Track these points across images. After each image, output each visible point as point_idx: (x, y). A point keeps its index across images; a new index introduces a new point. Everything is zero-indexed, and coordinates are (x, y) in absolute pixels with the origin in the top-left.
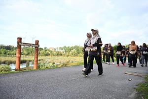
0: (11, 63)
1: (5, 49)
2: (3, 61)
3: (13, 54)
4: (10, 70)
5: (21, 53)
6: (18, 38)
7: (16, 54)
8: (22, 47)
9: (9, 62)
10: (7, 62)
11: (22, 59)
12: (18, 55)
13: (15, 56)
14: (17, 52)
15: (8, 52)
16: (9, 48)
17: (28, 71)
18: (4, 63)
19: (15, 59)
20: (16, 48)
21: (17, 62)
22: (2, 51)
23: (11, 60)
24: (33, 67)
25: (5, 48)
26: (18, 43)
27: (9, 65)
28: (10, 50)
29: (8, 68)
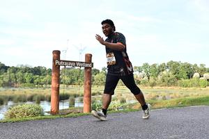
0: (42, 99)
1: (31, 74)
2: (28, 95)
3: (45, 83)
4: (41, 112)
5: (59, 81)
7: (50, 83)
8: (61, 67)
9: (38, 98)
10: (35, 98)
11: (61, 92)
12: (54, 84)
13: (48, 86)
14: (53, 78)
15: (37, 78)
16: (37, 71)
17: (76, 117)
18: (31, 99)
19: (49, 91)
20: (50, 71)
21: (54, 98)
22: (27, 76)
23: (43, 94)
24: (82, 108)
25: (32, 72)
26: (54, 61)
27: (39, 103)
28: (40, 75)
29: (38, 109)
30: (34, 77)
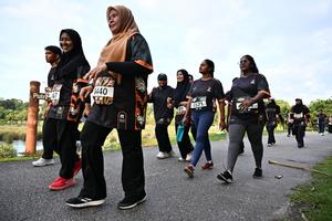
0: (16, 138)
3: (21, 119)
4: (13, 154)
5: (37, 118)
6: (32, 83)
7: (26, 119)
8: (41, 102)
9: (10, 136)
10: (6, 137)
12: (31, 121)
13: (24, 122)
14: (30, 114)
15: (10, 113)
16: (10, 104)
19: (25, 129)
20: (27, 105)
21: (30, 137)
23: (16, 132)
25: (3, 105)
26: (32, 94)
27: (11, 142)
28: (14, 109)
29: (8, 150)
30: (7, 111)
